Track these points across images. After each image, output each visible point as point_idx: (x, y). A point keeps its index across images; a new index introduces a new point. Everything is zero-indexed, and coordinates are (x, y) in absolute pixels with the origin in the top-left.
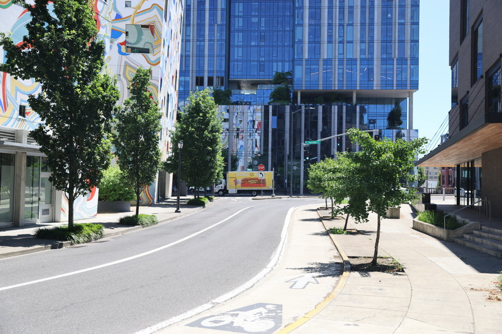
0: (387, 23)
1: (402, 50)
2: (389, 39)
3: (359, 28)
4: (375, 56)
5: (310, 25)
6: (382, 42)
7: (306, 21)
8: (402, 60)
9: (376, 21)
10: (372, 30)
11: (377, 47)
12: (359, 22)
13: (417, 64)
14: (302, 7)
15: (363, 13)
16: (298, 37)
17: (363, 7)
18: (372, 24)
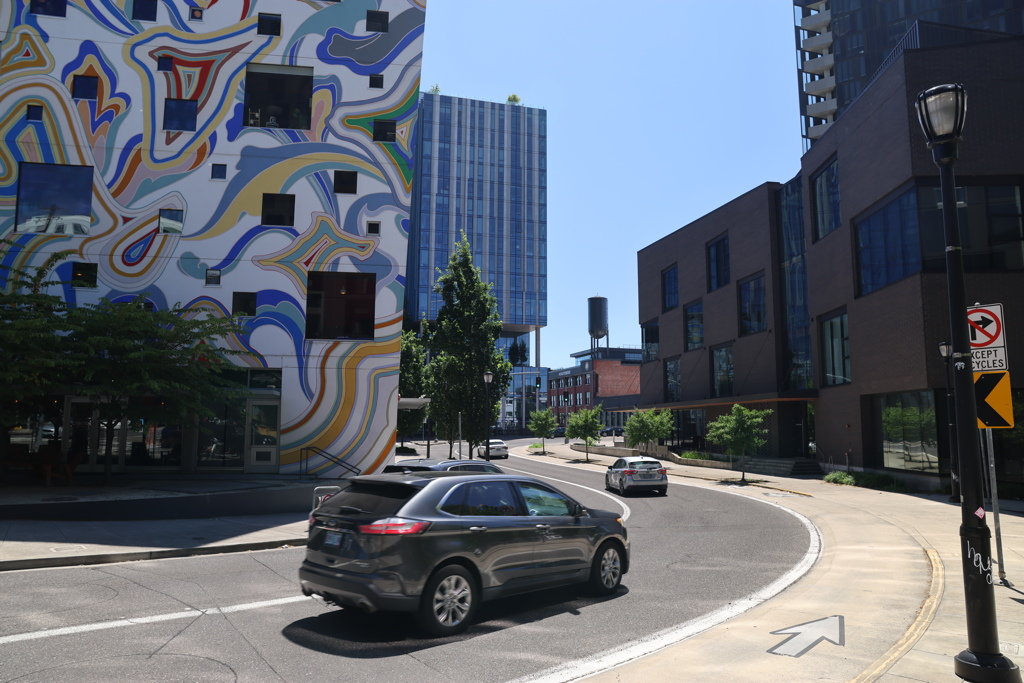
0: (516, 255)
1: (530, 284)
2: (518, 271)
3: (488, 256)
4: (504, 288)
5: (436, 250)
6: (511, 274)
7: (433, 245)
8: (531, 295)
9: (505, 252)
10: (500, 261)
11: (505, 278)
12: (488, 250)
13: (546, 299)
14: (428, 230)
15: (491, 241)
16: (423, 261)
17: (491, 236)
18: (500, 254)
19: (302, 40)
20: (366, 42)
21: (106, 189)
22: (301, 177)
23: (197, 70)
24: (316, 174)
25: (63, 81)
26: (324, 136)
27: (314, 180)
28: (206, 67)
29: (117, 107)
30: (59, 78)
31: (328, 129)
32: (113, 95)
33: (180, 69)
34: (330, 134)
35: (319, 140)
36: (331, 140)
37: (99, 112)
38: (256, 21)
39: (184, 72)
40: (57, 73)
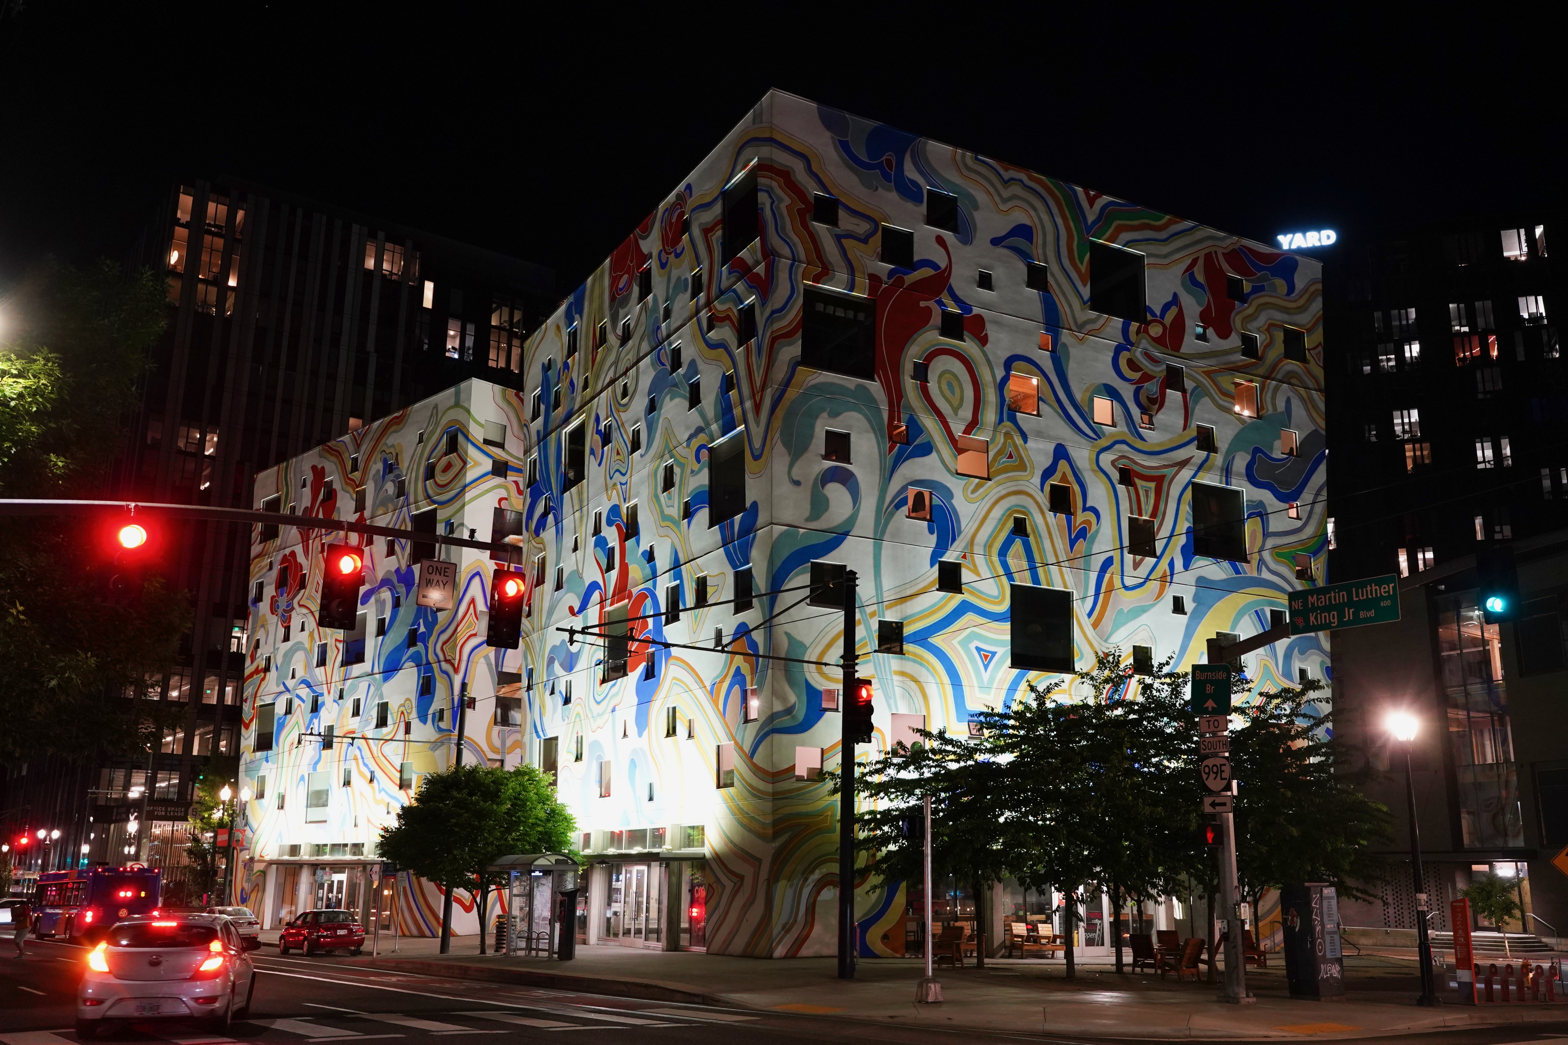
19: (1233, 458)
20: (1283, 465)
21: (1086, 617)
22: (1245, 614)
23: (1152, 485)
24: (1256, 612)
25: (1042, 490)
26: (1259, 570)
27: (1254, 617)
28: (1160, 482)
29: (1089, 522)
30: (1039, 487)
31: (1261, 561)
32: (1085, 509)
33: (1138, 482)
34: (1264, 568)
35: (1255, 574)
36: (1266, 575)
37: (1075, 528)
38: (1195, 434)
39: (1142, 486)
40: (1037, 480)
